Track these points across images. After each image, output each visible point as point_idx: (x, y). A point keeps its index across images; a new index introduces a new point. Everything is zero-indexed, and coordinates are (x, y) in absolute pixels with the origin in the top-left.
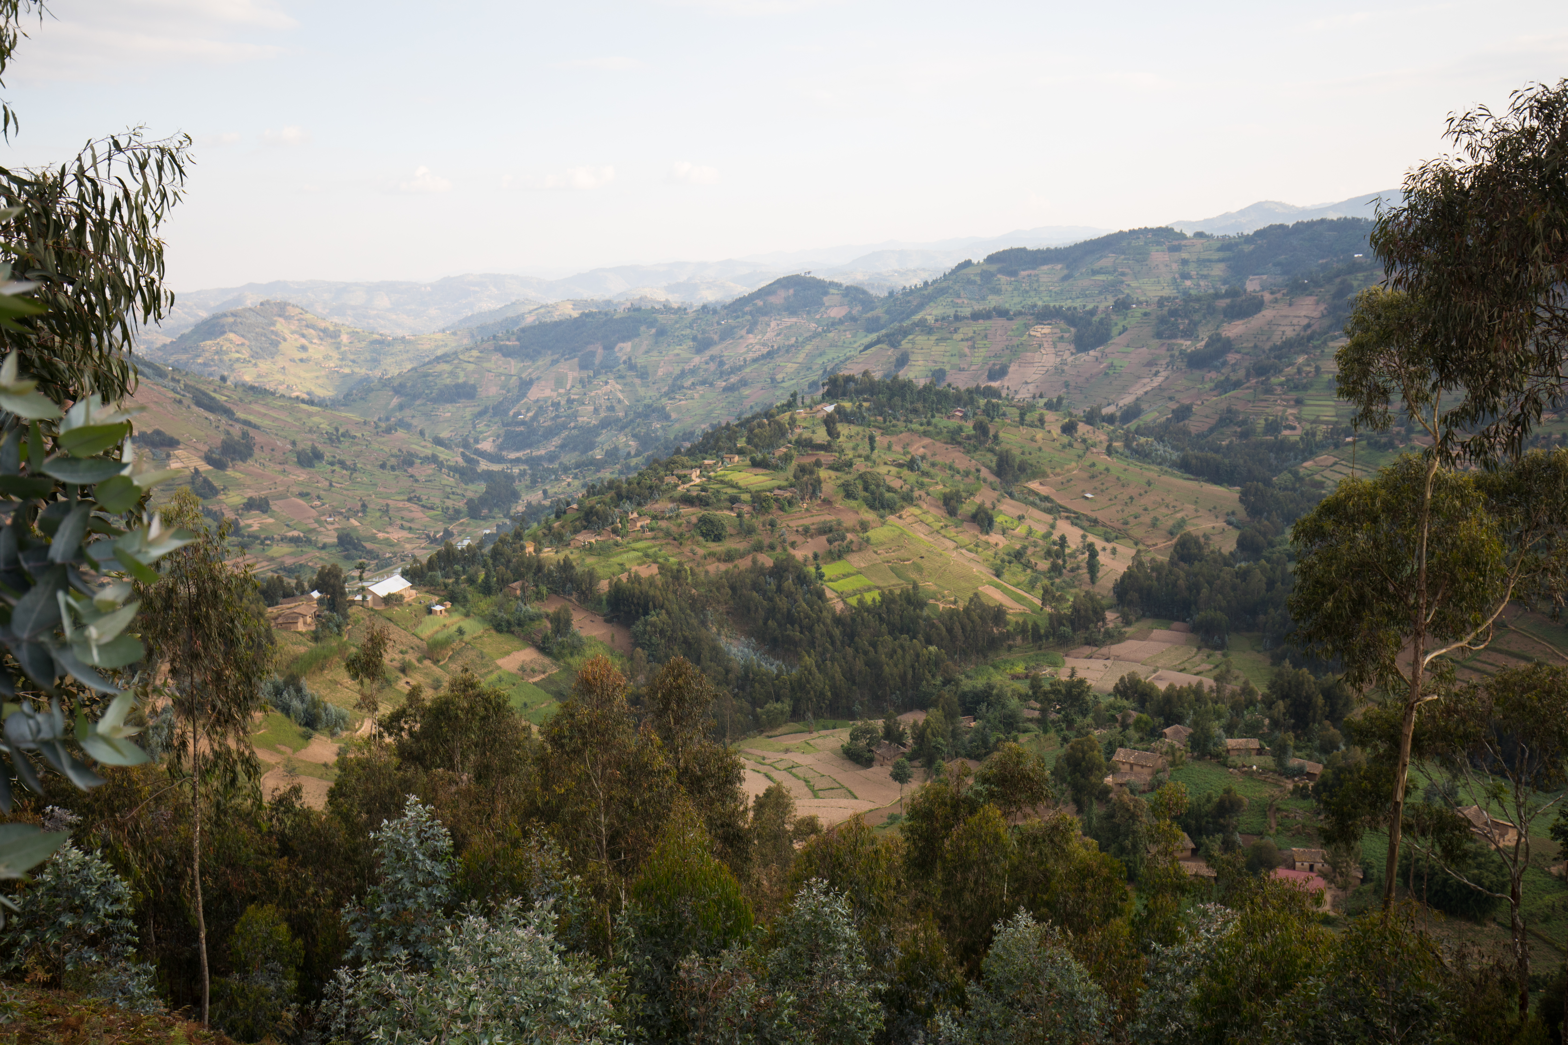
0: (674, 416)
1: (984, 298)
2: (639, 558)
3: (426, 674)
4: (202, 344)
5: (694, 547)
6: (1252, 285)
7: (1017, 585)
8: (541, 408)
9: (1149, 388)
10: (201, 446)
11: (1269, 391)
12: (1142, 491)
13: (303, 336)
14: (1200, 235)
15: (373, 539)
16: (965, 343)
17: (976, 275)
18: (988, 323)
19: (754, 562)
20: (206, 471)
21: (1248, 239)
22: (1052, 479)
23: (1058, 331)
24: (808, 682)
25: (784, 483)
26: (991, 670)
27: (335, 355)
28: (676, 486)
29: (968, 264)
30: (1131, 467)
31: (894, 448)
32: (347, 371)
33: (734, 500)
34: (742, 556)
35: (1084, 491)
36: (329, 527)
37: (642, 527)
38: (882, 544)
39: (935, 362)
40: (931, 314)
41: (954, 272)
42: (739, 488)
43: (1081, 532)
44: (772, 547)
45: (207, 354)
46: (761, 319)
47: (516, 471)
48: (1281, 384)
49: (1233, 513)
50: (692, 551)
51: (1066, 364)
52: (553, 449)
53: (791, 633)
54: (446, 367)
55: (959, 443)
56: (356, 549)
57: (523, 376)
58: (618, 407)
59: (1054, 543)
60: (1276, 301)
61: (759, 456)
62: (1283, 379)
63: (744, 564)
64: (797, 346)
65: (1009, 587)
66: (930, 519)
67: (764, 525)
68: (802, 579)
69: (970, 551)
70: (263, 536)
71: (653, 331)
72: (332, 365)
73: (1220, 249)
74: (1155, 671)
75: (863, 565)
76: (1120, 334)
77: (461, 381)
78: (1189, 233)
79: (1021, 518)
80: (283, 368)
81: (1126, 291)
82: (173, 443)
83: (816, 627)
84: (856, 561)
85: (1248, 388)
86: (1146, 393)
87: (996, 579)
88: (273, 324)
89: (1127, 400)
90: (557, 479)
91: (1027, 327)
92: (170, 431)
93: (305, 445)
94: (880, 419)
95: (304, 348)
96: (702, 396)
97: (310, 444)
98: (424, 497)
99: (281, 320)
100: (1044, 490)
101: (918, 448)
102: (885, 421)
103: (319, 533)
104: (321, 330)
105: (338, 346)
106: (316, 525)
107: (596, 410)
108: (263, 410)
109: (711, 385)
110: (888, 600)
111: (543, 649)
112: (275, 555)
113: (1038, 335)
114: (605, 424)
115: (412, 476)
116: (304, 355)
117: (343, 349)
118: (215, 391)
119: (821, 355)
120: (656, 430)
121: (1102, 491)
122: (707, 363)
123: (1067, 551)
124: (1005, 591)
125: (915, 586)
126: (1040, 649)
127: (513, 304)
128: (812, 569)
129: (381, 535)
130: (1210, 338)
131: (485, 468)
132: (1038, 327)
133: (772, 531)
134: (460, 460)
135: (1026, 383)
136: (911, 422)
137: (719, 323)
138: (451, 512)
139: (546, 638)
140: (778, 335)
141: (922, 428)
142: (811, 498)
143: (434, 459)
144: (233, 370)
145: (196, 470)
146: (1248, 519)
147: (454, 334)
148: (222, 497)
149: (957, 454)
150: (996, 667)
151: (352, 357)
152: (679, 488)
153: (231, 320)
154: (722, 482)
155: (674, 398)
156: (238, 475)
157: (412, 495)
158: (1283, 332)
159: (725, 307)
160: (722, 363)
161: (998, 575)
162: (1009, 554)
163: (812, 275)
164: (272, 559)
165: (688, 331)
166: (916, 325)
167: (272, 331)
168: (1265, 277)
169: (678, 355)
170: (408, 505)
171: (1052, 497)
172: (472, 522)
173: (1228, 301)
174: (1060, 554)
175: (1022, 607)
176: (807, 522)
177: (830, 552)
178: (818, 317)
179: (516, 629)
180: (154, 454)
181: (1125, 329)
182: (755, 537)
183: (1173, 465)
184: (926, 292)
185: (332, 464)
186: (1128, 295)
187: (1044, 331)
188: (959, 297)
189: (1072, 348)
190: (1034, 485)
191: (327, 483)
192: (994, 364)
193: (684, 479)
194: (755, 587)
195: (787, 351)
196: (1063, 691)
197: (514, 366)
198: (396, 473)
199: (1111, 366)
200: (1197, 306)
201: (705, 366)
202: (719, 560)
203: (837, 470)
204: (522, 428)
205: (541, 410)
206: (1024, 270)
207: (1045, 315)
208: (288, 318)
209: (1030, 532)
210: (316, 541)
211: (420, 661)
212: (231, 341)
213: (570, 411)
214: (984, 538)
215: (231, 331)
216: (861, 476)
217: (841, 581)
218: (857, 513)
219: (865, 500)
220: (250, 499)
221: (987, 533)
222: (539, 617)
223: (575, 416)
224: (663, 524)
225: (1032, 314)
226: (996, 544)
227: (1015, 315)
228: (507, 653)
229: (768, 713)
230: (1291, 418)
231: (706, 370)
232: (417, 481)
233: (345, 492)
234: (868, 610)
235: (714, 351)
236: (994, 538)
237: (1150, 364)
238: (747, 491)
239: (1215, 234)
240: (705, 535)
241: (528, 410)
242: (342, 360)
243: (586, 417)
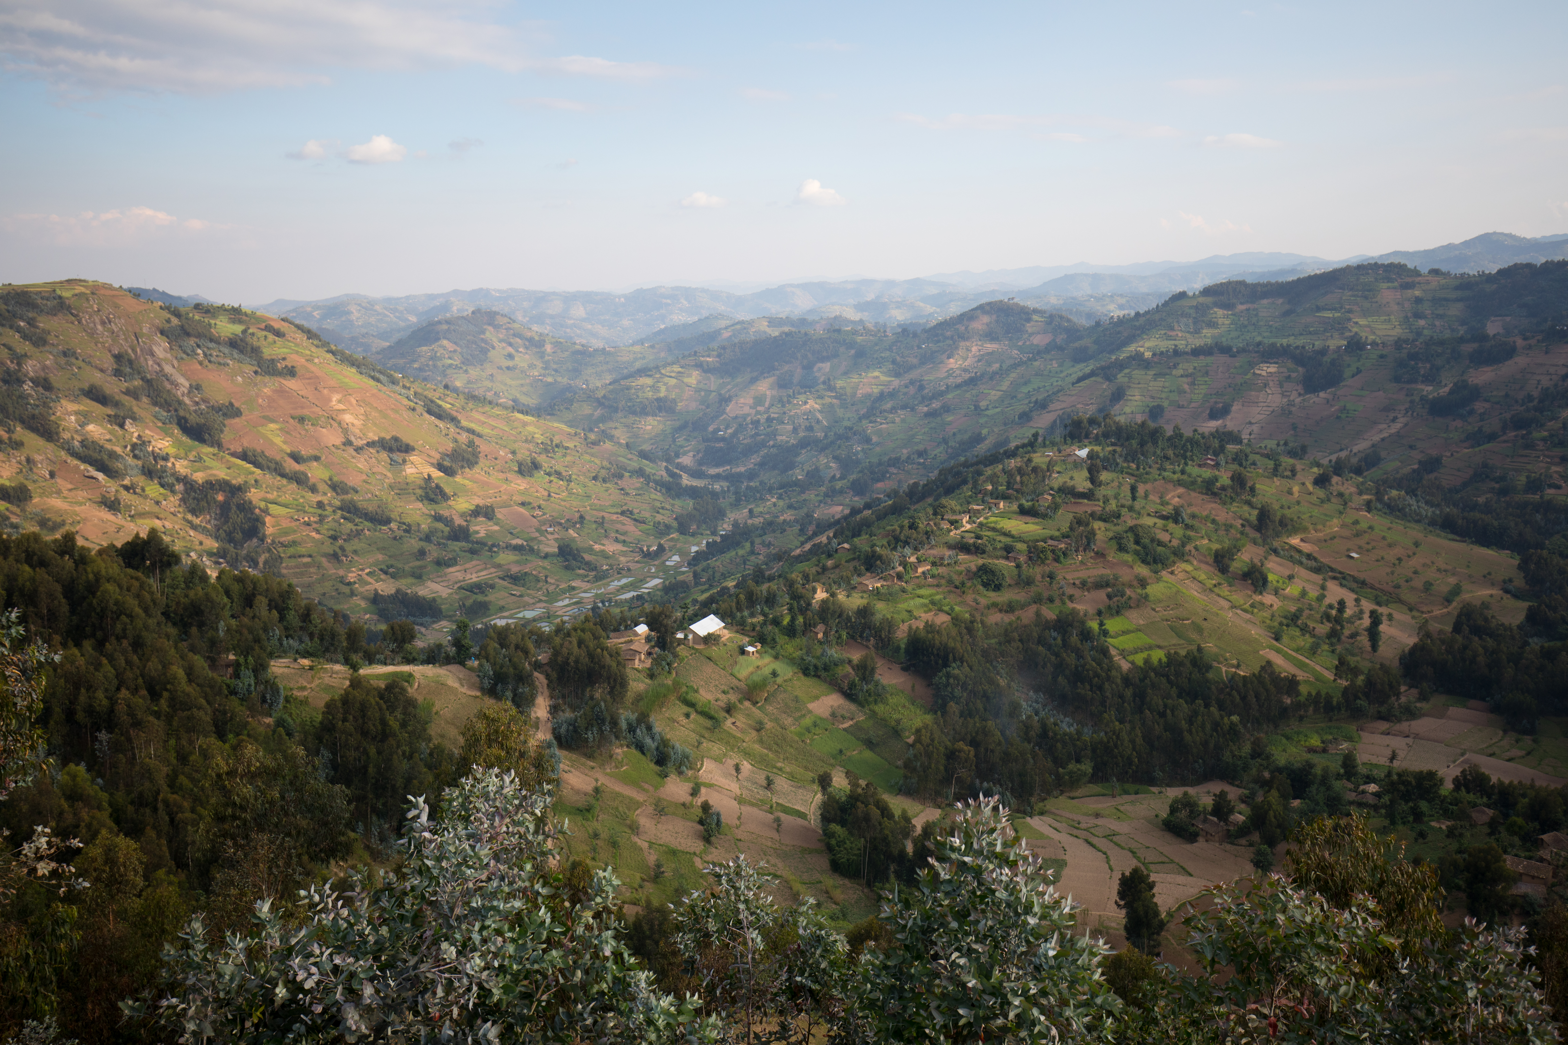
0: (875, 439)
1: (1197, 332)
2: (925, 605)
3: (748, 715)
4: (418, 350)
5: (978, 597)
6: (1493, 328)
7: (1298, 650)
8: (740, 425)
9: (1385, 435)
10: (433, 453)
11: (1530, 446)
12: (1411, 553)
13: (510, 344)
14: (1435, 272)
15: (590, 550)
16: (1185, 380)
17: (1191, 307)
18: (1209, 359)
19: (1038, 614)
20: (439, 478)
21: (1489, 278)
22: (1313, 534)
23: (1285, 370)
24: (1116, 746)
25: (1057, 534)
26: (1284, 741)
27: (539, 364)
28: (950, 531)
29: (1182, 295)
30: (1394, 525)
31: (1151, 497)
32: (550, 379)
33: (1008, 549)
34: (1023, 607)
35: (1348, 550)
36: (550, 537)
37: (923, 573)
38: (1160, 601)
39: (1153, 397)
40: (1147, 346)
41: (1166, 304)
42: (1013, 537)
43: (1355, 596)
44: (1051, 600)
45: (423, 360)
46: (962, 344)
47: (717, 487)
48: (1544, 439)
49: (1510, 580)
50: (975, 600)
51: (1294, 405)
52: (752, 466)
53: (1083, 692)
54: (649, 381)
55: (1214, 494)
56: (575, 559)
57: (723, 392)
58: (816, 427)
59: (1331, 607)
60: (1530, 347)
61: (1027, 504)
62: (1546, 434)
63: (1027, 616)
64: (1001, 374)
65: (1290, 652)
66: (1203, 577)
67: (1043, 577)
68: (1086, 635)
69: (1245, 611)
70: (490, 543)
71: (853, 352)
72: (536, 374)
73: (1457, 288)
74: (1463, 754)
75: (1142, 622)
76: (1353, 376)
77: (662, 395)
78: (1424, 270)
79: (1291, 577)
80: (492, 375)
81: (1355, 330)
82: (407, 449)
83: (1107, 685)
84: (1135, 618)
85: (1505, 442)
86: (1383, 440)
87: (1275, 642)
88: (483, 332)
89: (1362, 446)
90: (761, 499)
91: (1252, 365)
92: (406, 439)
93: (523, 454)
94: (1134, 466)
95: (510, 356)
96: (903, 421)
97: (527, 453)
98: (636, 511)
99: (490, 328)
100: (1306, 548)
101: (1174, 497)
102: (1138, 468)
103: (540, 542)
104: (527, 339)
105: (542, 355)
106: (537, 535)
107: (795, 430)
108: (483, 419)
109: (913, 409)
110: (1173, 661)
111: (849, 694)
112: (502, 562)
113: (1264, 373)
114: (804, 444)
115: (622, 489)
116: (510, 363)
117: (547, 358)
118: (440, 398)
119: (1025, 384)
120: (857, 452)
121: (1368, 551)
122: (906, 387)
123: (1346, 615)
124: (1286, 656)
125: (1200, 649)
126: (1330, 720)
127: (707, 318)
128: (1094, 625)
129: (597, 547)
130: (1455, 384)
131: (689, 483)
132: (1264, 366)
133: (1051, 583)
134: (664, 473)
135: (1250, 423)
136: (1165, 470)
137: (919, 347)
138: (662, 527)
139: (852, 685)
140: (979, 361)
141: (1176, 477)
142: (1085, 550)
143: (640, 472)
144: (445, 376)
145: (429, 476)
146: (1527, 587)
147: (652, 347)
148: (450, 502)
149: (1213, 505)
150: (1288, 738)
151: (555, 366)
152: (952, 534)
153: (445, 327)
154: (994, 529)
155: (875, 422)
156: (467, 482)
157: (625, 508)
158: (1539, 381)
159: (925, 331)
160: (921, 388)
161: (1277, 639)
162: (1285, 617)
163: (1015, 301)
164: (499, 566)
165: (887, 354)
166: (1132, 358)
167: (482, 339)
168: (1508, 319)
169: (877, 377)
170: (622, 518)
171: (1315, 555)
172: (682, 537)
173: (1475, 345)
174: (1338, 620)
175: (1306, 675)
176: (1083, 574)
177: (1109, 607)
178: (1020, 343)
179: (823, 674)
180: (391, 460)
181: (1359, 371)
182: (1033, 589)
183: (1433, 523)
184: (1137, 324)
185: (549, 474)
186: (1356, 333)
187: (1269, 370)
188: (1172, 329)
189: (1300, 388)
190: (1295, 541)
191: (546, 493)
192: (1216, 403)
193: (954, 523)
194: (1040, 641)
195: (991, 379)
196: (1414, 783)
197: (714, 382)
198: (608, 485)
199: (1344, 409)
200: (1440, 350)
201: (905, 390)
202: (1001, 611)
203: (1105, 521)
204: (721, 445)
205: (741, 427)
206: (1242, 303)
207: (1270, 354)
208: (497, 327)
209: (1304, 593)
210: (539, 550)
211: (740, 701)
212: (444, 348)
213: (769, 430)
214: (1258, 598)
215: (445, 338)
216: (1132, 529)
217: (1121, 638)
218: (1132, 567)
219: (1137, 553)
220: (477, 506)
221: (1261, 593)
222: (842, 662)
223: (774, 434)
224: (941, 570)
225: (1256, 352)
226: (1271, 606)
227: (1238, 352)
228: (817, 698)
229: (1071, 773)
230: (1555, 476)
231: (905, 394)
232: (627, 494)
233: (563, 503)
234: (1154, 670)
235: (914, 374)
236: (1268, 599)
237: (1387, 409)
238: (1020, 539)
239: (1453, 272)
240: (986, 585)
241: (727, 427)
242: (545, 369)
243: (785, 436)
